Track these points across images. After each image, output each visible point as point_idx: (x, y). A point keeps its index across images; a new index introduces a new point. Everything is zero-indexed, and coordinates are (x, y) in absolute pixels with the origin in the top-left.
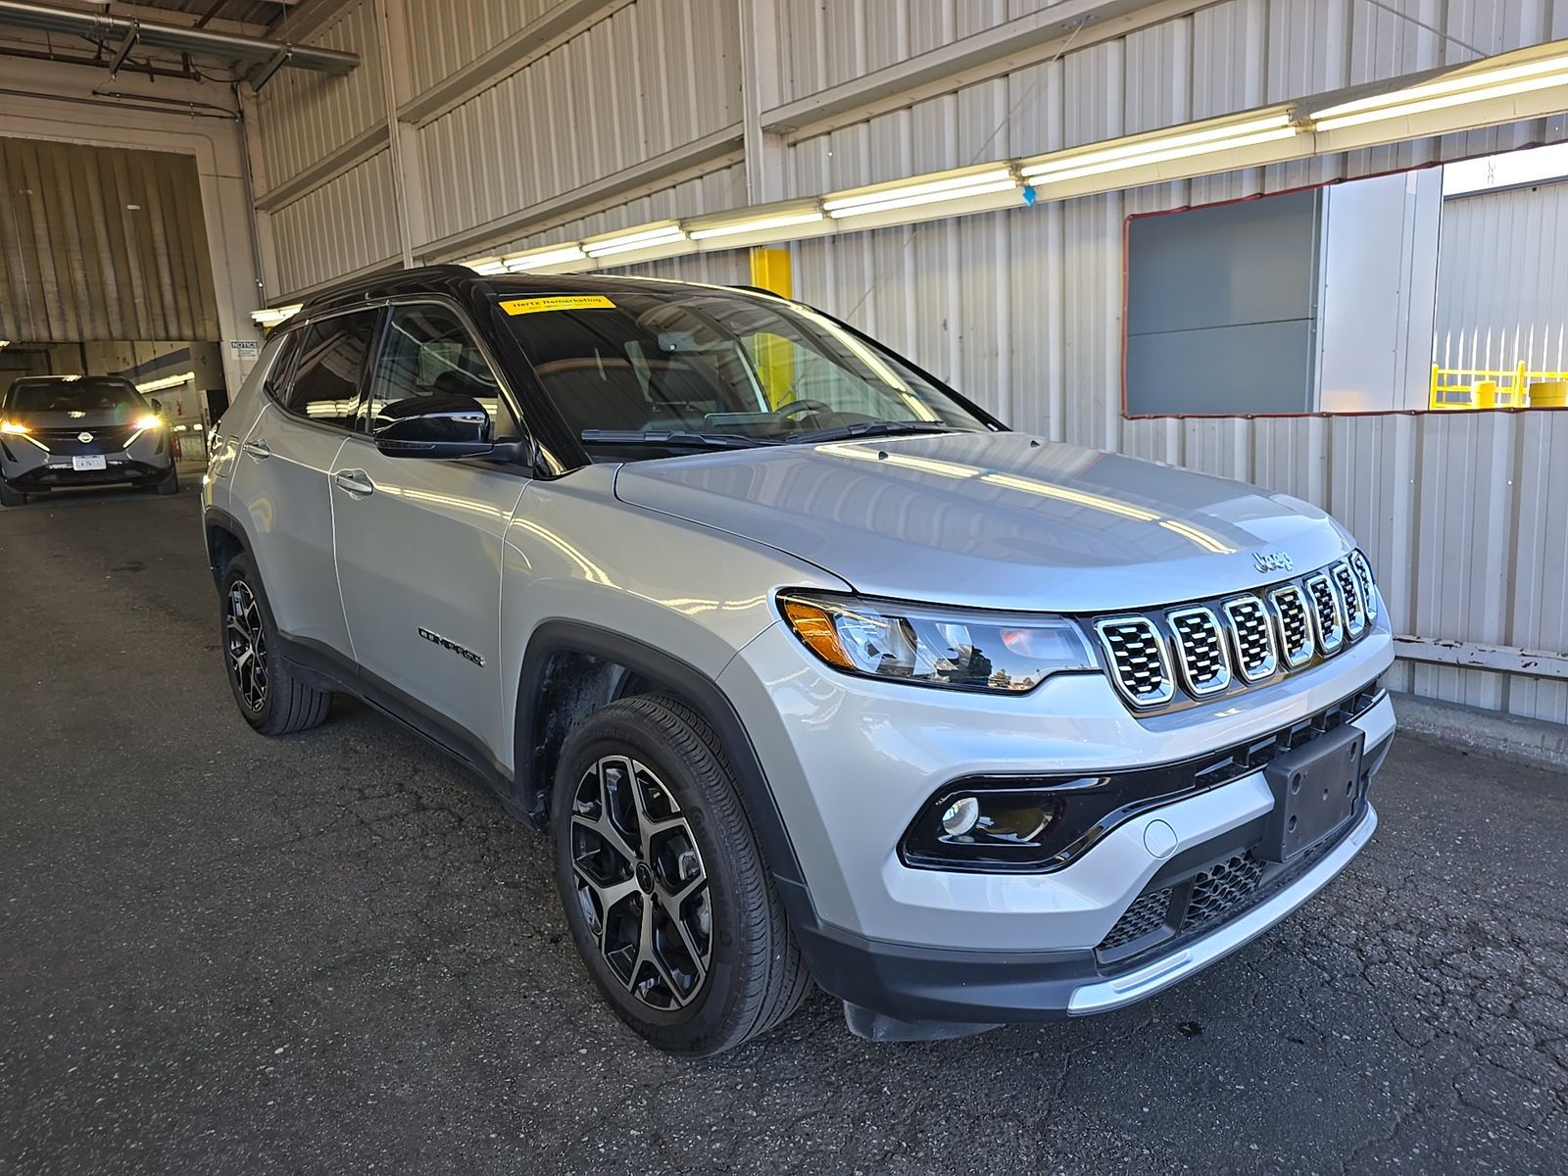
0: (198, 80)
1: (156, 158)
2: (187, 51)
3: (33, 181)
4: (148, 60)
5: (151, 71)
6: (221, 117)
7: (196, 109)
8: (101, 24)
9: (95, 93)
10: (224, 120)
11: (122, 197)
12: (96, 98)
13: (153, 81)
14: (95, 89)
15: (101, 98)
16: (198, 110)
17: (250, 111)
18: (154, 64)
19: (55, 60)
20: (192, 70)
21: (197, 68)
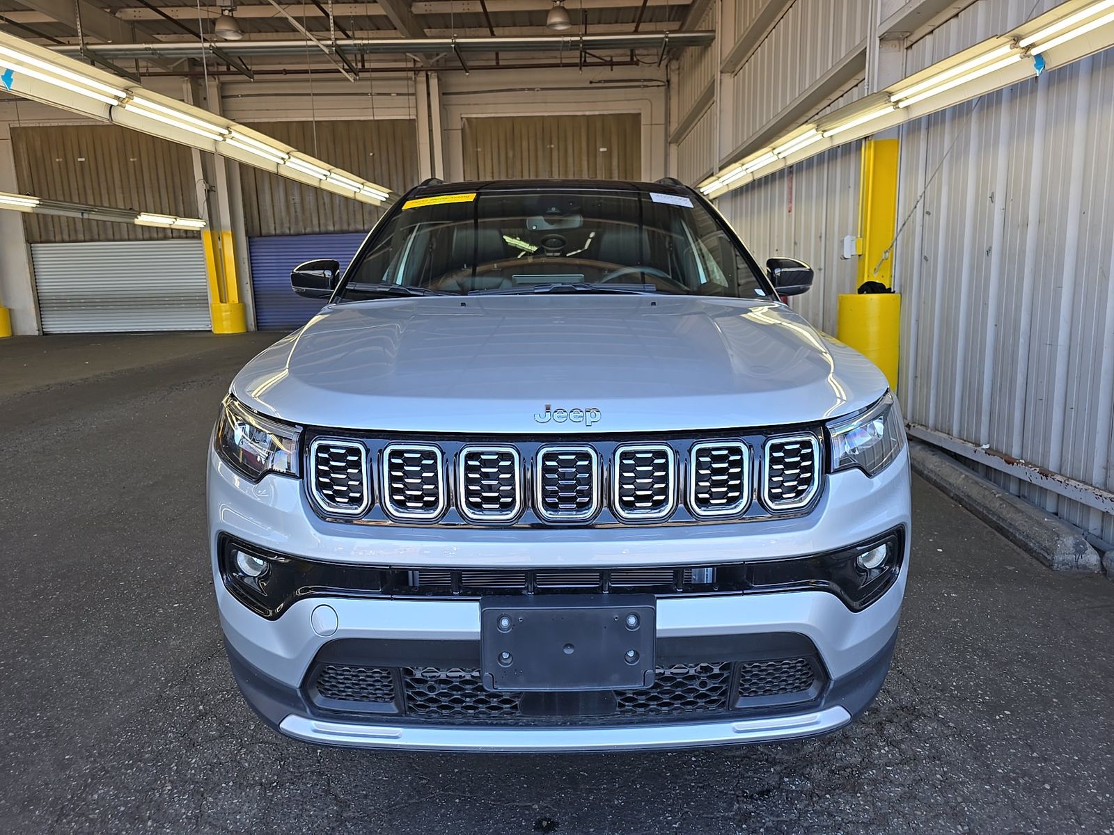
0: (638, 65)
1: (619, 117)
2: (632, 46)
3: (555, 139)
4: (611, 57)
5: (612, 64)
6: (658, 86)
7: (645, 83)
8: (564, 42)
9: (591, 82)
10: (660, 88)
11: (598, 144)
12: (593, 85)
13: (612, 70)
14: (591, 80)
15: (594, 85)
16: (646, 83)
17: (674, 79)
18: (615, 60)
19: (563, 66)
20: (635, 59)
21: (638, 57)
